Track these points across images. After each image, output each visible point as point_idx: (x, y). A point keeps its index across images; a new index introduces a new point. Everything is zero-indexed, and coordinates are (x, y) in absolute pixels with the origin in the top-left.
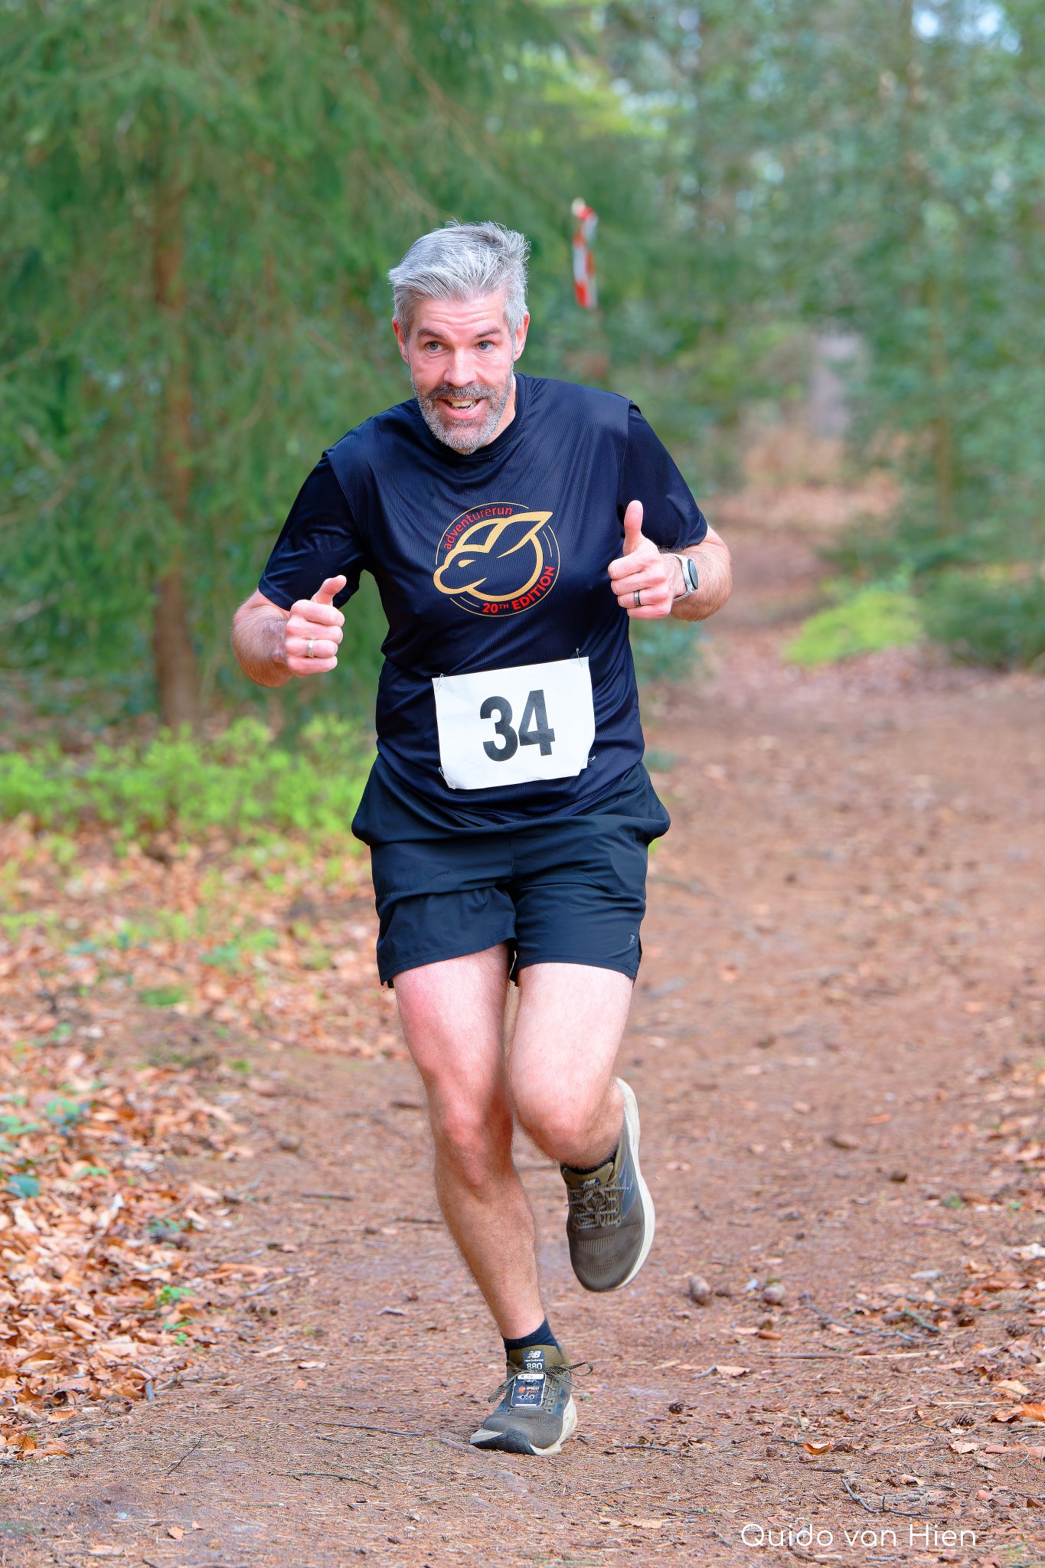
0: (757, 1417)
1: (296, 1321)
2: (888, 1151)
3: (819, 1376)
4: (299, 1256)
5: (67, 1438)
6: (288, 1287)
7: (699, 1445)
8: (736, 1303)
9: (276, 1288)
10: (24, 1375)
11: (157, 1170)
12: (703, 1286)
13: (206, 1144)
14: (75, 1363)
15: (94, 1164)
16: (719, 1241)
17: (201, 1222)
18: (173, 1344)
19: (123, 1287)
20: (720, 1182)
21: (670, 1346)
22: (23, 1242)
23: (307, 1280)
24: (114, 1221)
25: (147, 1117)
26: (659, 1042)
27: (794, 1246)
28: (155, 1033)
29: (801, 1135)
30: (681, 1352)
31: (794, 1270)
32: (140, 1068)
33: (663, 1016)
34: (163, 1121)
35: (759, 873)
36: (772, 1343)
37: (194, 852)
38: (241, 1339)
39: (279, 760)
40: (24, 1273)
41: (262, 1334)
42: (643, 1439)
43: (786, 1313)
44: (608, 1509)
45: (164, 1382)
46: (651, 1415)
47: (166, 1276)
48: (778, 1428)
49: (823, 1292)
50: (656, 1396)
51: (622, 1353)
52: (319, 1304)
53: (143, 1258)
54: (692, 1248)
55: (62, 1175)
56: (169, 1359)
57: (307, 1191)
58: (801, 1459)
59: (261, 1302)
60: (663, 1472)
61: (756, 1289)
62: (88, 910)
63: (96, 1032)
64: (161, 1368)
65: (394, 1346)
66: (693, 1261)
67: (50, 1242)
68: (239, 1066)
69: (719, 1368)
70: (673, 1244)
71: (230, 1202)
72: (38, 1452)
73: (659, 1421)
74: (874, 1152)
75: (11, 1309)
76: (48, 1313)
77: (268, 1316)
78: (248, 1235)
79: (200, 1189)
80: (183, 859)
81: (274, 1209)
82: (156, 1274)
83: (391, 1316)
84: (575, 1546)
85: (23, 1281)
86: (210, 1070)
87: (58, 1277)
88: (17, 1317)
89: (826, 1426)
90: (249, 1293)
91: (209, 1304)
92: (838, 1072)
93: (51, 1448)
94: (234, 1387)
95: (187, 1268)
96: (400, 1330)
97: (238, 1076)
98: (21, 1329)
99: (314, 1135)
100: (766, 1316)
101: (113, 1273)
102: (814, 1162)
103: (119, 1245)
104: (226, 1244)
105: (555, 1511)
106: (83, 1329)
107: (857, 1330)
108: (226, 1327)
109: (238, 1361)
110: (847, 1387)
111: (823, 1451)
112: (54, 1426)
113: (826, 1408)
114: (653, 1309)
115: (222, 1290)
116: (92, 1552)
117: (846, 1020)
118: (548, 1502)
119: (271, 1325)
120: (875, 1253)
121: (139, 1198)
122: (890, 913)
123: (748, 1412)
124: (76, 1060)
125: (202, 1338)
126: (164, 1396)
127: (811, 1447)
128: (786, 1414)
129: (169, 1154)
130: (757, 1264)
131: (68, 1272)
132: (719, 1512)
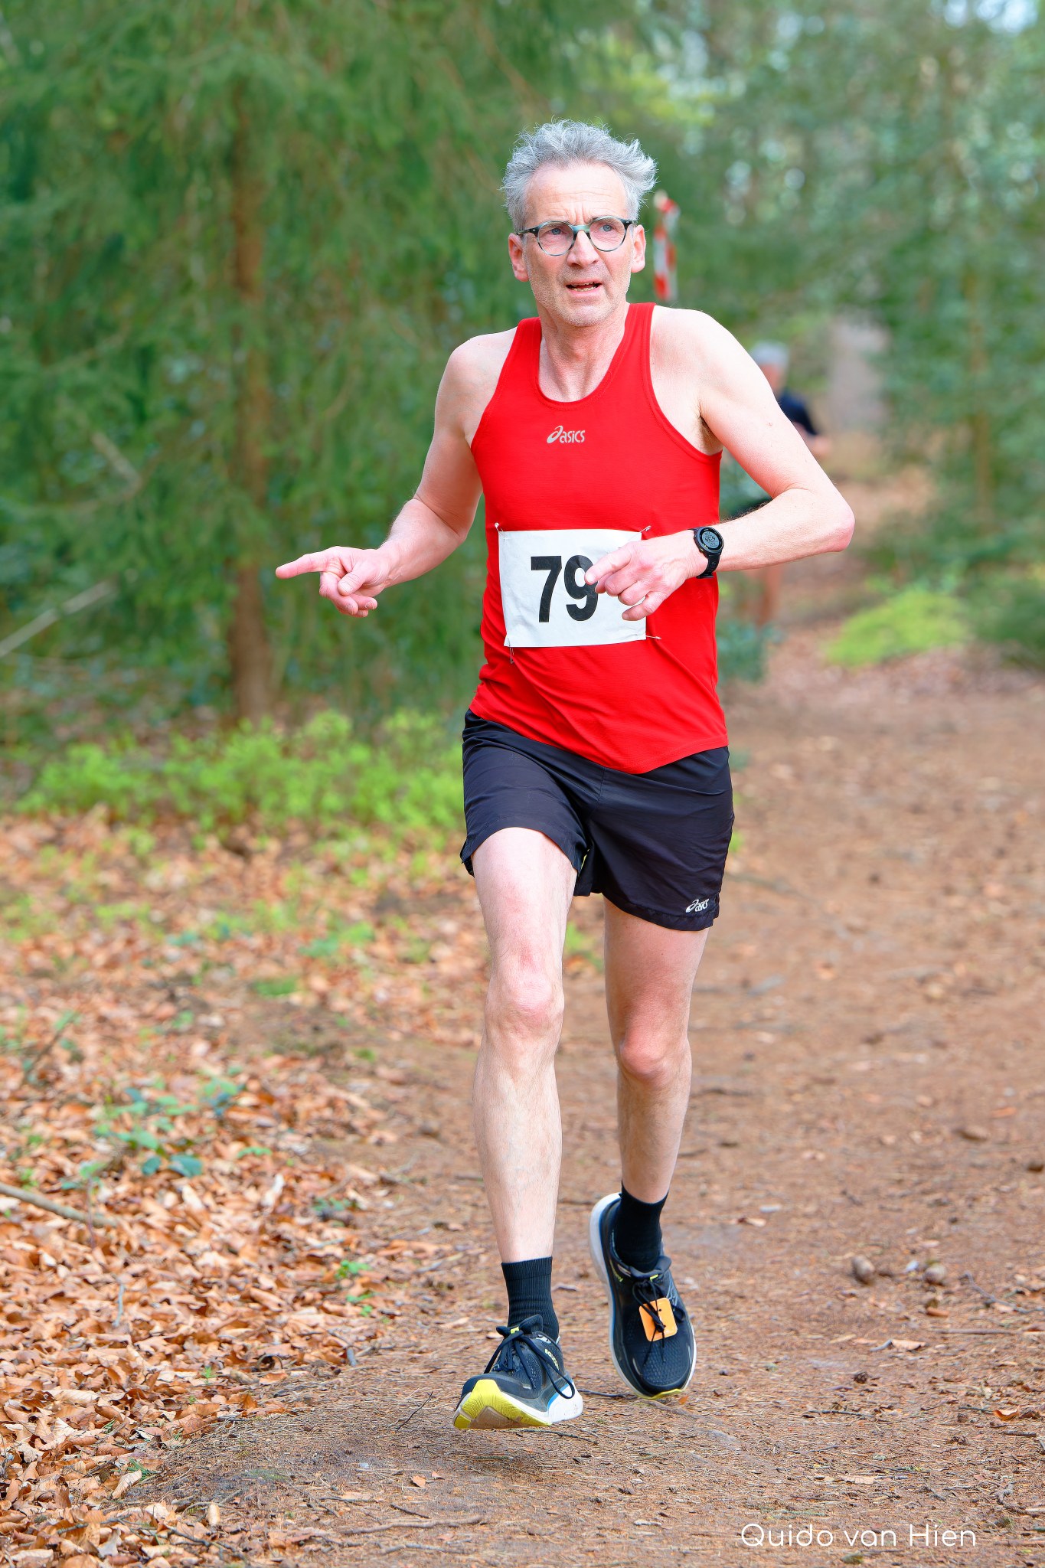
0: (942, 1386)
1: (473, 1295)
2: (1018, 1142)
3: (993, 1350)
4: (466, 1234)
5: (283, 1398)
6: (460, 1264)
7: (890, 1412)
8: (899, 1283)
9: (448, 1265)
10: (225, 1342)
11: (309, 1153)
12: (867, 1266)
13: (350, 1129)
14: (270, 1332)
15: (248, 1145)
16: (874, 1224)
17: (363, 1202)
18: (359, 1315)
19: (298, 1263)
20: (859, 1171)
21: (842, 1322)
22: (195, 1219)
23: (477, 1257)
24: (280, 1200)
25: (288, 1102)
26: (767, 1038)
27: (950, 1230)
28: (275, 1022)
29: (928, 1126)
30: (855, 1328)
31: (951, 1252)
32: (266, 1056)
33: (768, 1012)
34: (304, 1106)
35: (842, 873)
36: (941, 1320)
37: (273, 846)
38: (423, 1312)
39: (360, 754)
40: (201, 1248)
41: (442, 1307)
42: (836, 1405)
43: (948, 1293)
44: (819, 1466)
45: (360, 1350)
46: (838, 1384)
47: (339, 1252)
48: (962, 1398)
49: (981, 1273)
50: (839, 1369)
51: (797, 1328)
52: (492, 1280)
53: (314, 1235)
54: (849, 1231)
55: (219, 1155)
56: (358, 1329)
57: (462, 1174)
58: (992, 1424)
59: (436, 1278)
60: (864, 1434)
61: (917, 1270)
62: (170, 903)
63: (216, 1020)
64: (353, 1337)
65: (574, 1319)
66: (852, 1243)
67: (221, 1219)
68: (365, 1055)
69: (895, 1342)
70: (830, 1227)
71: (384, 1182)
72: (261, 1411)
73: (847, 1389)
74: (1005, 1143)
75: (195, 1281)
76: (231, 1285)
77: (445, 1290)
78: (412, 1214)
79: (355, 1170)
80: (263, 852)
81: (431, 1190)
82: (329, 1250)
83: (565, 1293)
84: (796, 1498)
85: (201, 1256)
86: (338, 1057)
87: (234, 1253)
88: (202, 1289)
89: (1008, 1396)
90: (422, 1269)
91: (387, 1278)
92: (951, 1068)
93: (270, 1407)
94: (430, 1355)
95: (359, 1245)
96: (575, 1305)
97: (365, 1064)
98: (210, 1300)
99: (451, 1121)
100: (929, 1296)
101: (287, 1249)
102: (947, 1153)
103: (290, 1221)
104: (392, 1222)
105: (770, 1467)
106: (268, 1300)
107: (1021, 1309)
108: (407, 1301)
109: (426, 1331)
110: (1022, 1361)
111: (1011, 1418)
112: (268, 1388)
113: (1005, 1380)
114: (819, 1288)
115: (395, 1266)
116: (343, 1498)
117: (951, 1018)
118: (761, 1460)
119: (450, 1299)
120: (1028, 1237)
121: (298, 1179)
122: (977, 914)
123: (930, 1382)
124: (200, 1047)
125: (387, 1310)
126: (366, 1362)
127: (1000, 1413)
128: (967, 1383)
129: (317, 1138)
130: (914, 1246)
131: (244, 1247)
132: (925, 1470)
